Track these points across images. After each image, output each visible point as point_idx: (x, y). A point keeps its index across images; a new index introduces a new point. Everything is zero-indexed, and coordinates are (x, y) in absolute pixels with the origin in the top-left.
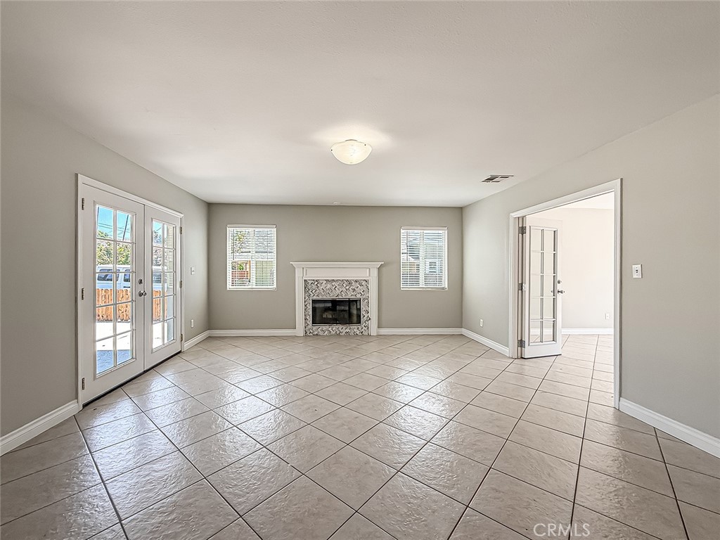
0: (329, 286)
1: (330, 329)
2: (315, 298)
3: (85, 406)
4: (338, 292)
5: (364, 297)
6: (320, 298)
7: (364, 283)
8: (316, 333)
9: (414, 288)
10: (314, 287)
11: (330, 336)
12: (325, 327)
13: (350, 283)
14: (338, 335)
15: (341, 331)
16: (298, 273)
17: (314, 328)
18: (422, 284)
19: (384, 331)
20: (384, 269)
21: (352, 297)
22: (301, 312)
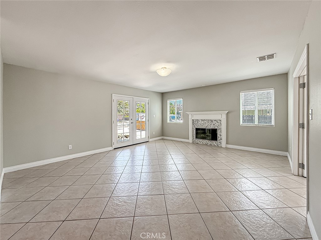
0: (202, 122)
1: (203, 141)
2: (197, 127)
3: (114, 149)
4: (206, 125)
5: (219, 128)
6: (199, 127)
7: (219, 121)
8: (197, 142)
9: (251, 124)
10: (196, 122)
11: (203, 145)
12: (201, 140)
13: (212, 121)
14: (206, 145)
15: (208, 143)
16: (190, 117)
17: (196, 140)
18: (256, 122)
19: (229, 146)
20: (230, 115)
21: (213, 128)
22: (191, 133)
